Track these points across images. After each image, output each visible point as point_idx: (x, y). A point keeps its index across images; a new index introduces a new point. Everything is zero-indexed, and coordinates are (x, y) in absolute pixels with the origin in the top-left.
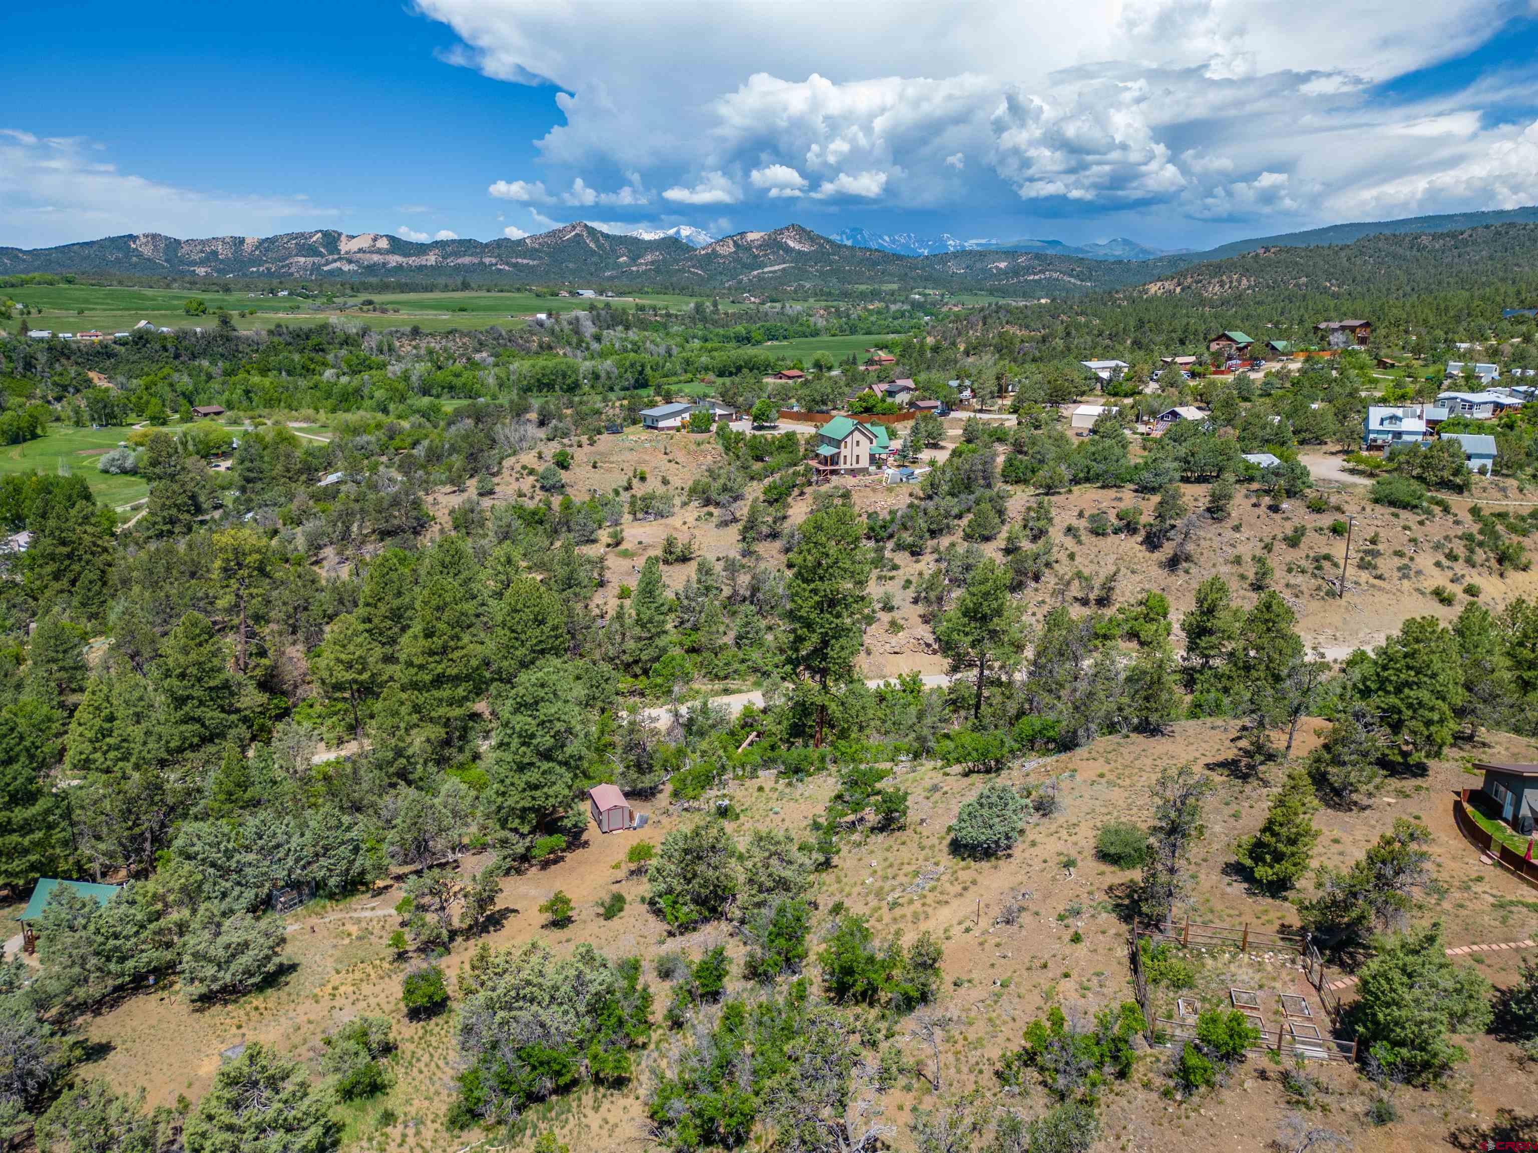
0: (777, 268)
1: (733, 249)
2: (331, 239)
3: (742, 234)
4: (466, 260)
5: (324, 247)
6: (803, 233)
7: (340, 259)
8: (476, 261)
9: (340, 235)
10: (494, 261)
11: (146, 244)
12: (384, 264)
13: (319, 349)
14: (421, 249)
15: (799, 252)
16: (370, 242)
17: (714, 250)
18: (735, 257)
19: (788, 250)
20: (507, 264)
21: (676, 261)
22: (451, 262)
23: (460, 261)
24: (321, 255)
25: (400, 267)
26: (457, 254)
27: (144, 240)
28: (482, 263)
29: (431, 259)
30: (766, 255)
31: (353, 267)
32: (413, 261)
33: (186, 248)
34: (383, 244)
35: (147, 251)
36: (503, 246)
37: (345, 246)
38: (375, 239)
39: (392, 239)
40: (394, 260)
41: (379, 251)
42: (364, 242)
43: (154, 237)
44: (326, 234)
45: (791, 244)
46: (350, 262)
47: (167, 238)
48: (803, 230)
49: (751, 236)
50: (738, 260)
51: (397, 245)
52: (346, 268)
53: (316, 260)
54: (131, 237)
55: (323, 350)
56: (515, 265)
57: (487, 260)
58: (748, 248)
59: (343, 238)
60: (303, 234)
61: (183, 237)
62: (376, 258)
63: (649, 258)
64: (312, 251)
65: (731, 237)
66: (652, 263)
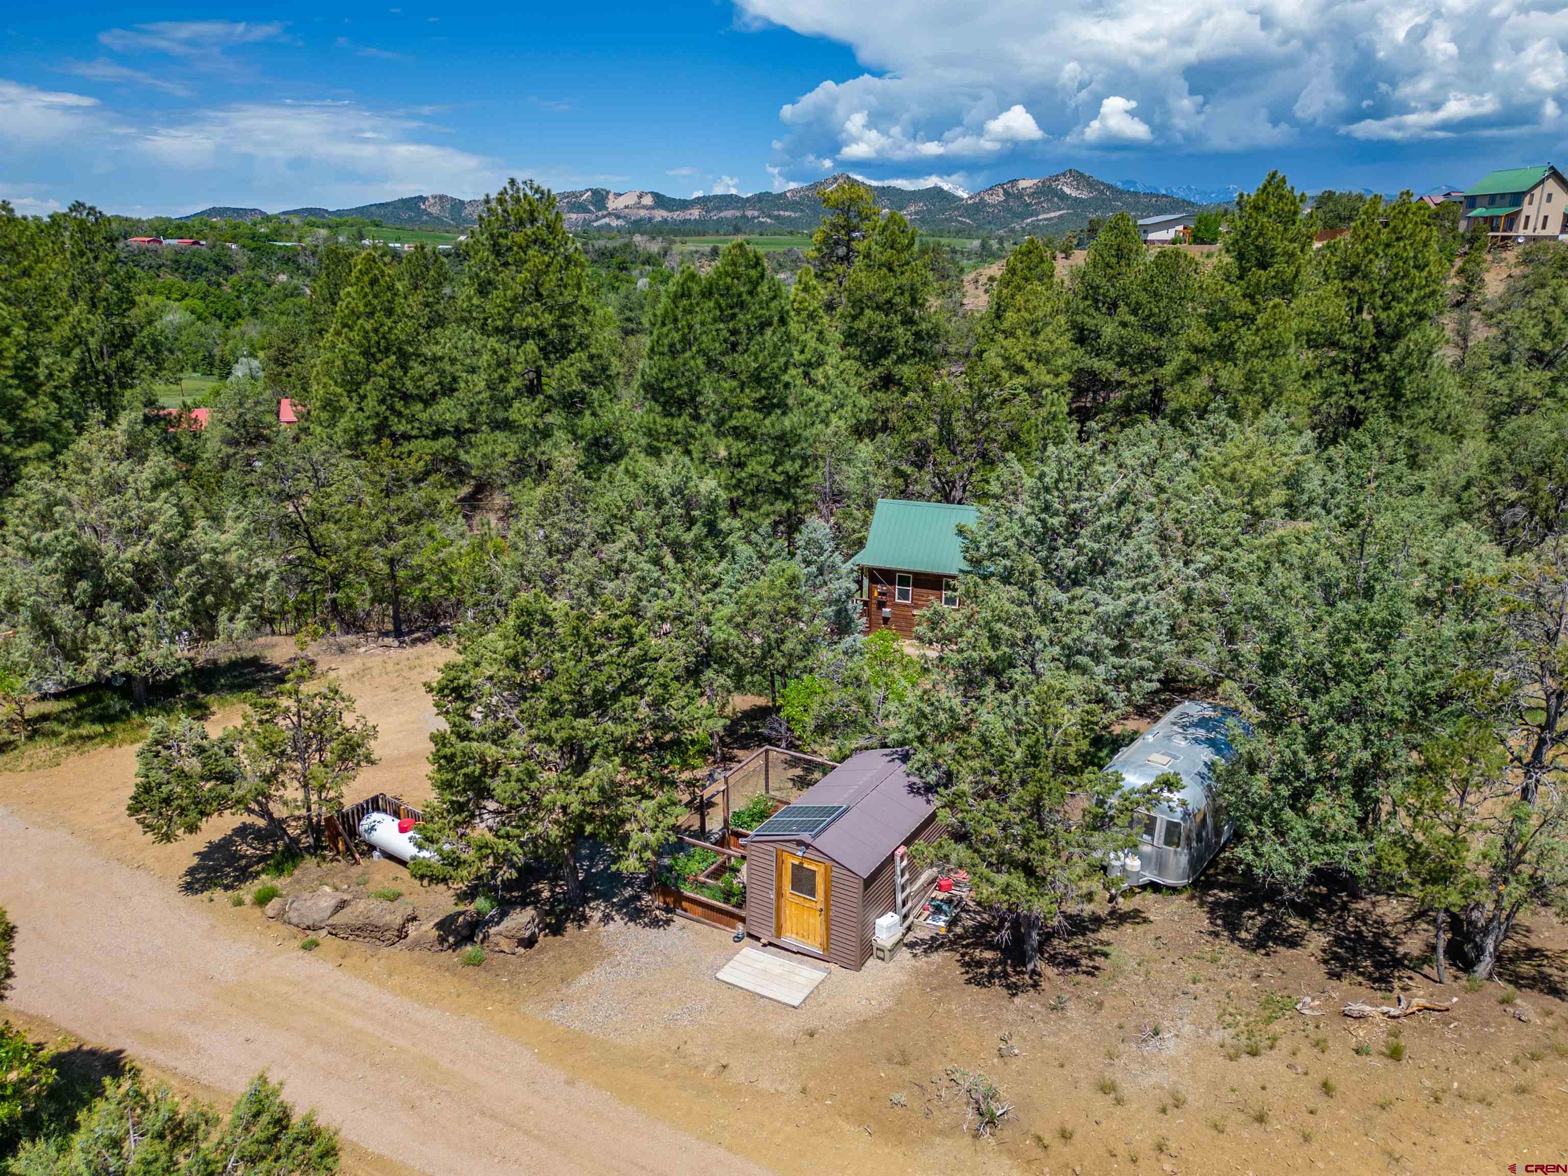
0: (1052, 215)
1: (1002, 198)
2: (600, 197)
3: (1014, 182)
4: (728, 214)
5: (594, 205)
6: (1080, 178)
7: (609, 214)
8: (738, 214)
9: (608, 193)
10: (756, 214)
11: (434, 205)
12: (650, 219)
13: (622, 267)
14: (684, 205)
15: (1076, 198)
16: (636, 199)
17: (982, 199)
18: (1004, 206)
19: (1064, 197)
20: (769, 216)
21: (942, 211)
22: (715, 215)
23: (722, 214)
24: (589, 211)
25: (665, 221)
26: (720, 209)
27: (432, 201)
28: (744, 216)
29: (695, 213)
30: (1037, 204)
31: (621, 222)
32: (678, 215)
33: (469, 209)
34: (648, 200)
35: (435, 210)
36: (763, 200)
37: (613, 204)
38: (640, 197)
39: (657, 196)
40: (660, 214)
41: (645, 207)
42: (630, 200)
43: (442, 197)
44: (595, 192)
45: (1067, 190)
46: (618, 217)
47: (453, 199)
48: (1082, 175)
49: (1022, 184)
50: (1009, 209)
51: (660, 201)
52: (615, 223)
53: (587, 216)
54: (421, 198)
55: (626, 269)
56: (777, 218)
57: (749, 213)
58: (1020, 196)
59: (611, 196)
60: (574, 193)
61: (466, 198)
62: (643, 213)
63: (912, 209)
64: (581, 208)
65: (1002, 185)
66: (916, 213)
